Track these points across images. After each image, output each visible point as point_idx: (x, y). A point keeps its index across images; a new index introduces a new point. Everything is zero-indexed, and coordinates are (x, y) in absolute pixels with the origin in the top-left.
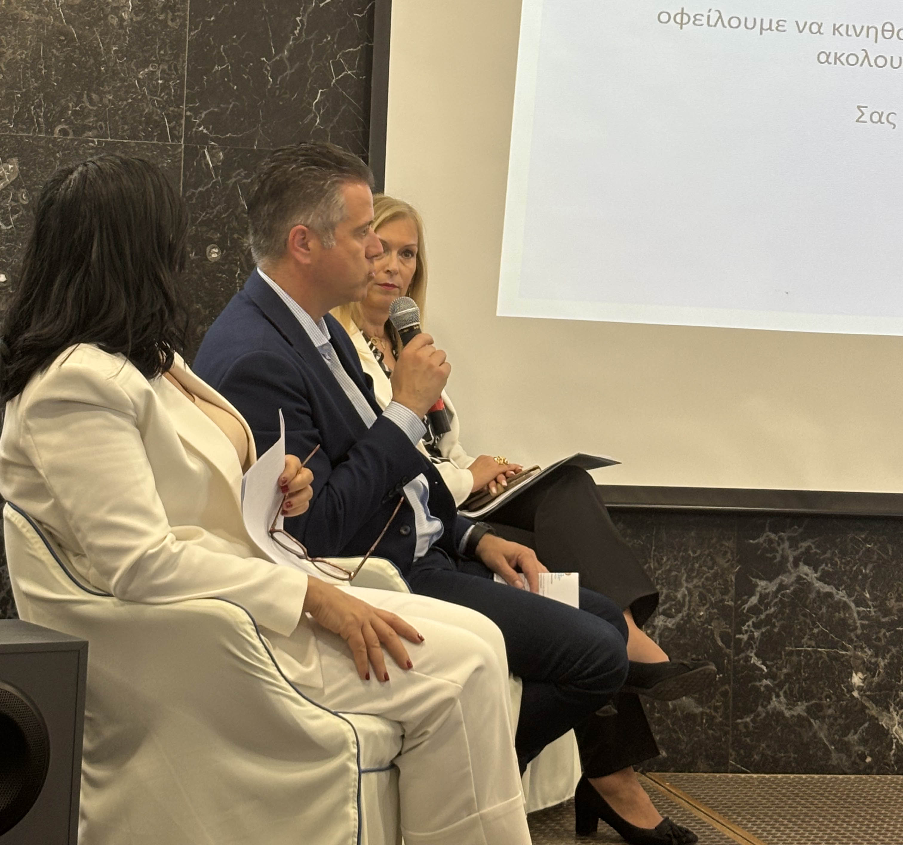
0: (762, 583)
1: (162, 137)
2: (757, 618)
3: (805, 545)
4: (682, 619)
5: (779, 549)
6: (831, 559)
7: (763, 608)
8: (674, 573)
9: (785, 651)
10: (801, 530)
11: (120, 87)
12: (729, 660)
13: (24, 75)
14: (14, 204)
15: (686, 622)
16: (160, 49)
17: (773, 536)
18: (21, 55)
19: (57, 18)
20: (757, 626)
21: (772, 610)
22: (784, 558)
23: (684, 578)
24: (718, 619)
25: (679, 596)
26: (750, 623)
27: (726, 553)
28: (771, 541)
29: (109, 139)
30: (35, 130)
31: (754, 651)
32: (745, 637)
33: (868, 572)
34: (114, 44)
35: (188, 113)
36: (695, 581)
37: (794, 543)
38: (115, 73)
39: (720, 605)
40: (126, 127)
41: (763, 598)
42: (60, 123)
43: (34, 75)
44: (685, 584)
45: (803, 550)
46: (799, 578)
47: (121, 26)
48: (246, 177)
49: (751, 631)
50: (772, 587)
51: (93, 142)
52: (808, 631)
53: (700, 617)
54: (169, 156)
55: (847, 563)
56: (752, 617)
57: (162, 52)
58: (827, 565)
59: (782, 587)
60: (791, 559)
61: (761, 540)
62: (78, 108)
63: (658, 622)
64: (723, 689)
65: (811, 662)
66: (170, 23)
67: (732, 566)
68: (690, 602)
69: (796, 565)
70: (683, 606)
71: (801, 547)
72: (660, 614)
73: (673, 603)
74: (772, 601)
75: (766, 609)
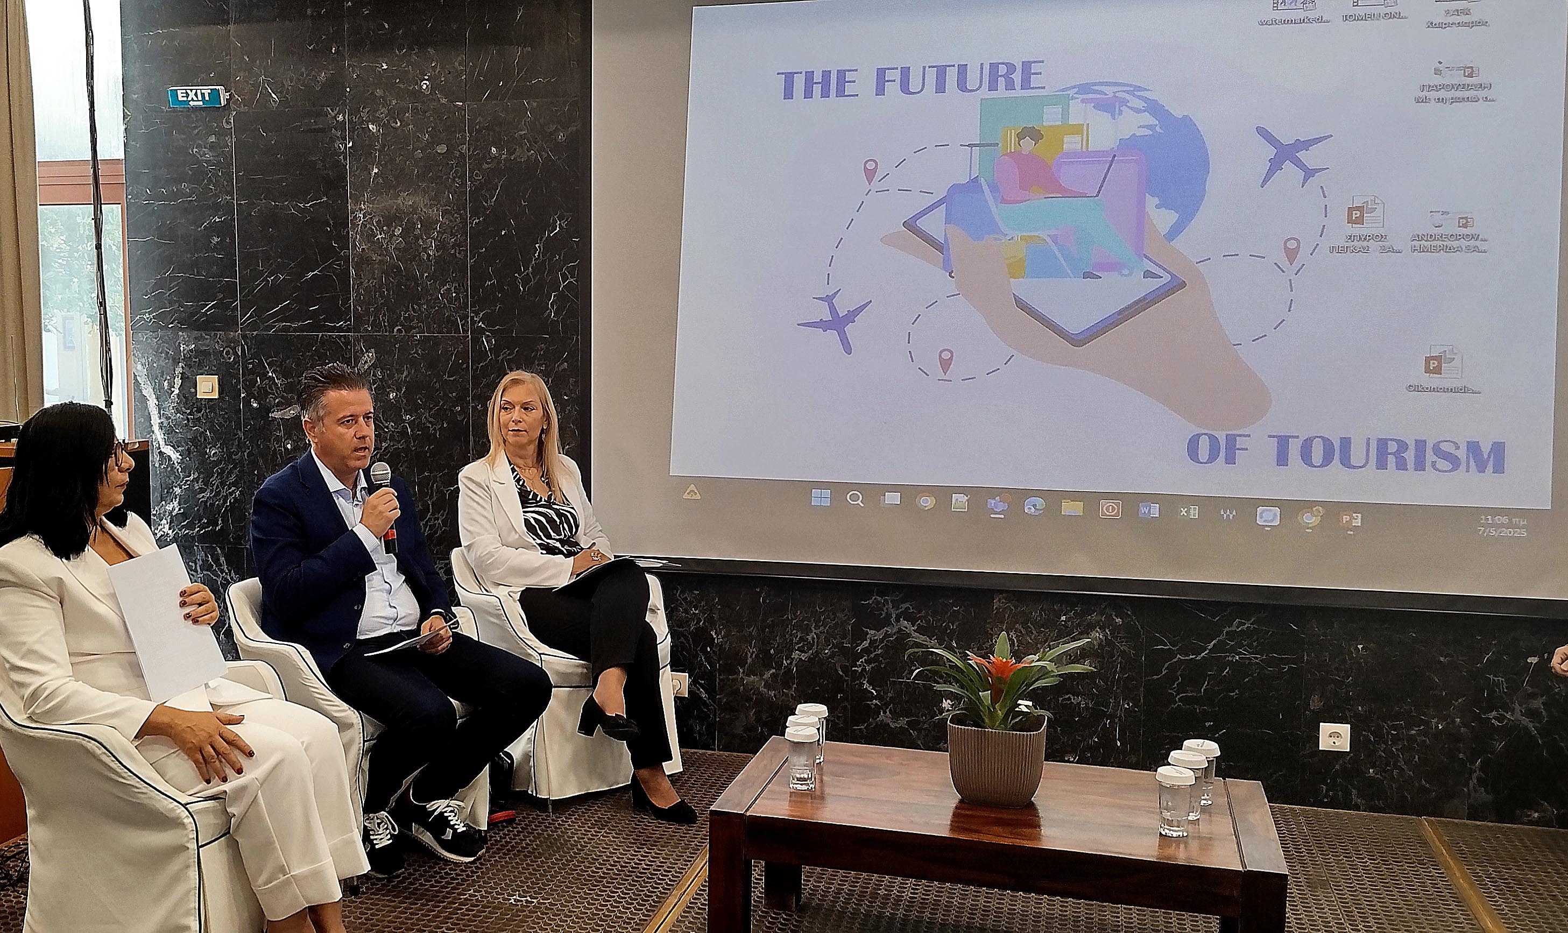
0: (873, 632)
1: (457, 331)
2: (868, 657)
3: (905, 606)
4: (812, 654)
5: (885, 609)
6: (926, 617)
7: (872, 649)
8: (806, 622)
9: (890, 680)
10: (900, 596)
11: (431, 299)
12: (847, 685)
13: (375, 296)
14: (374, 378)
15: (815, 657)
16: (453, 273)
17: (879, 598)
18: (373, 283)
19: (392, 257)
20: (868, 662)
21: (879, 652)
22: (889, 616)
23: (813, 626)
24: (839, 655)
25: (810, 638)
26: (863, 660)
27: (844, 610)
28: (878, 602)
29: (426, 334)
30: (383, 331)
31: (866, 680)
32: (860, 669)
33: (955, 627)
34: (426, 272)
35: (472, 315)
36: (822, 628)
37: (896, 605)
38: (427, 291)
39: (840, 646)
40: (435, 326)
41: (872, 642)
42: (397, 326)
43: (381, 296)
44: (814, 631)
45: (903, 609)
46: (900, 630)
47: (428, 259)
48: (509, 355)
49: (864, 666)
50: (880, 635)
51: (417, 336)
52: (907, 667)
53: (825, 654)
54: (461, 343)
55: (938, 621)
56: (865, 656)
57: (454, 275)
58: (921, 621)
59: (887, 635)
60: (894, 616)
61: (871, 602)
62: (407, 315)
63: (795, 655)
64: (843, 705)
65: (910, 690)
66: (458, 255)
67: (849, 619)
68: (817, 641)
69: (898, 621)
70: (813, 645)
71: (902, 607)
72: (796, 650)
73: (806, 643)
74: (879, 646)
75: (875, 651)
